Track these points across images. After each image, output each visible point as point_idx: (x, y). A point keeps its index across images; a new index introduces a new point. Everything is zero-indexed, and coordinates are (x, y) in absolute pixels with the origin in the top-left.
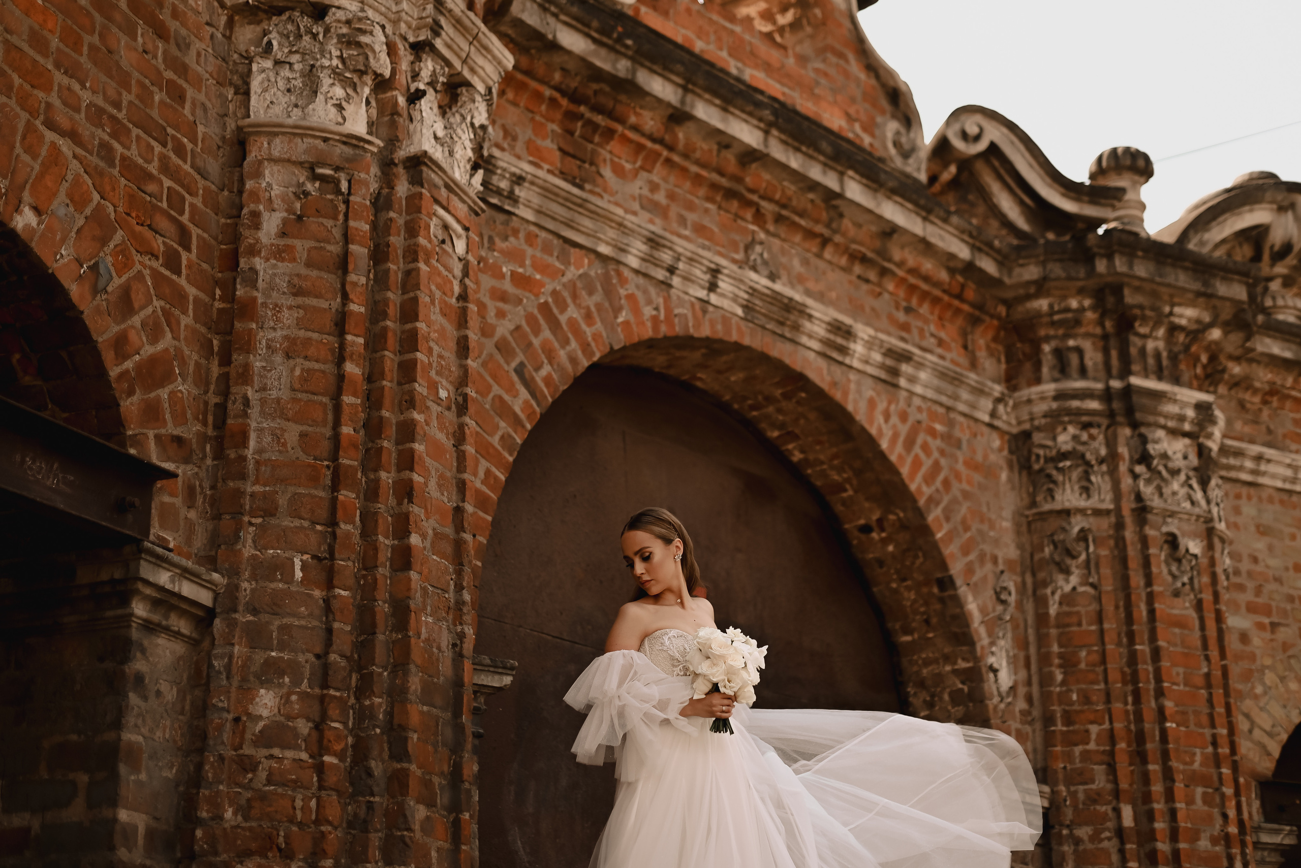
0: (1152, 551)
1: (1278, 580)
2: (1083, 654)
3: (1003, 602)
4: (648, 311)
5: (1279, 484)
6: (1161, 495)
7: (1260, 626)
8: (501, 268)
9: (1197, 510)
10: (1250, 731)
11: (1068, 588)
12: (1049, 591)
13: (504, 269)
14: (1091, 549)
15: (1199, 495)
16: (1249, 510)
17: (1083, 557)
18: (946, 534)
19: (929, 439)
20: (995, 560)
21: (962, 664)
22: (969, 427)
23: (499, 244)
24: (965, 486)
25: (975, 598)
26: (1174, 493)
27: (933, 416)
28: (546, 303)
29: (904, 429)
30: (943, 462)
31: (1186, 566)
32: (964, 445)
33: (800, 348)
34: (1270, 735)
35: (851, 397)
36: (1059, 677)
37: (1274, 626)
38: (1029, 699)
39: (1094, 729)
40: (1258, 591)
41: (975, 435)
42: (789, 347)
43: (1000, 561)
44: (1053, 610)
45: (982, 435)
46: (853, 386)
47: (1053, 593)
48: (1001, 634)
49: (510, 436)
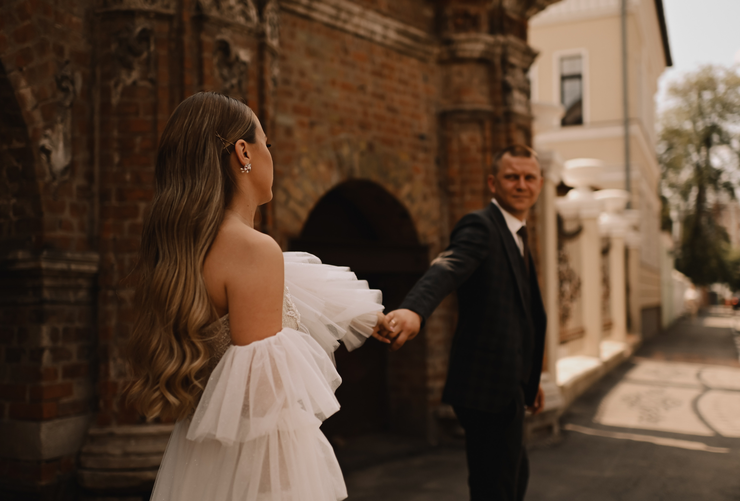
0: (207, 55)
1: (319, 90)
2: (138, 140)
3: (66, 90)
5: (325, 19)
6: (219, 7)
7: (302, 124)
9: (250, 25)
10: (286, 202)
11: (129, 82)
12: (112, 83)
14: (152, 48)
15: (253, 13)
16: (302, 36)
17: (145, 55)
20: (60, 51)
21: (17, 145)
25: (29, 83)
26: (231, 8)
31: (236, 70)
34: (302, 204)
36: (117, 159)
37: (312, 125)
38: (89, 177)
39: (142, 206)
40: (303, 97)
43: (66, 52)
44: (115, 100)
47: (116, 85)
48: (59, 119)
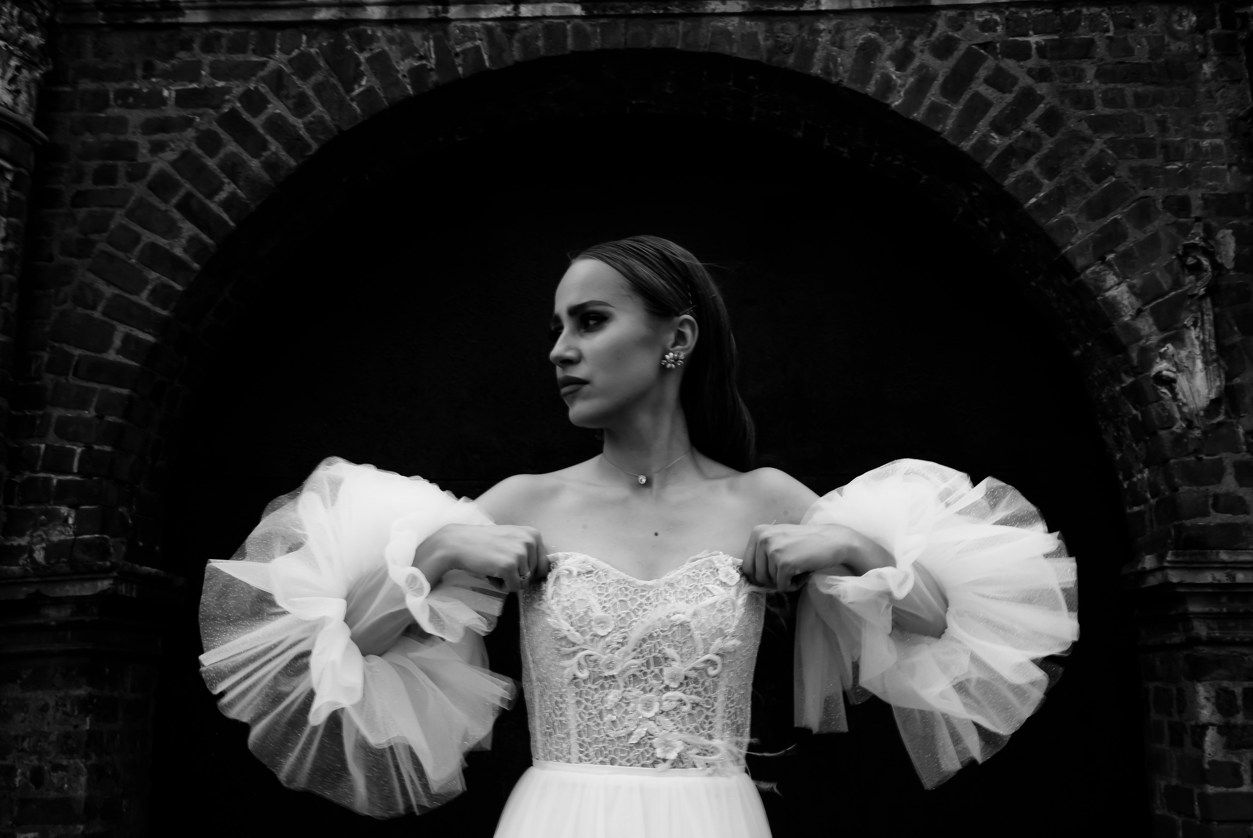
3: (1197, 269)
4: (404, 66)
8: (161, 92)
13: (166, 93)
18: (1045, 197)
19: (1010, 65)
20: (1181, 206)
21: (1127, 380)
22: (1113, 17)
23: (161, 65)
24: (1101, 109)
25: (1122, 277)
27: (1016, 26)
28: (233, 111)
29: (942, 68)
30: (1042, 88)
32: (1101, 48)
33: (704, 20)
35: (819, 54)
41: (1131, 25)
42: (681, 26)
43: (1196, 203)
45: (1148, 20)
46: (824, 39)
49: (165, 286)
